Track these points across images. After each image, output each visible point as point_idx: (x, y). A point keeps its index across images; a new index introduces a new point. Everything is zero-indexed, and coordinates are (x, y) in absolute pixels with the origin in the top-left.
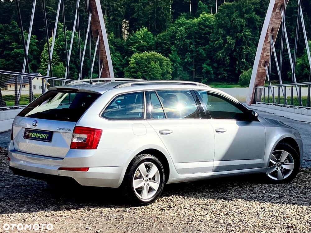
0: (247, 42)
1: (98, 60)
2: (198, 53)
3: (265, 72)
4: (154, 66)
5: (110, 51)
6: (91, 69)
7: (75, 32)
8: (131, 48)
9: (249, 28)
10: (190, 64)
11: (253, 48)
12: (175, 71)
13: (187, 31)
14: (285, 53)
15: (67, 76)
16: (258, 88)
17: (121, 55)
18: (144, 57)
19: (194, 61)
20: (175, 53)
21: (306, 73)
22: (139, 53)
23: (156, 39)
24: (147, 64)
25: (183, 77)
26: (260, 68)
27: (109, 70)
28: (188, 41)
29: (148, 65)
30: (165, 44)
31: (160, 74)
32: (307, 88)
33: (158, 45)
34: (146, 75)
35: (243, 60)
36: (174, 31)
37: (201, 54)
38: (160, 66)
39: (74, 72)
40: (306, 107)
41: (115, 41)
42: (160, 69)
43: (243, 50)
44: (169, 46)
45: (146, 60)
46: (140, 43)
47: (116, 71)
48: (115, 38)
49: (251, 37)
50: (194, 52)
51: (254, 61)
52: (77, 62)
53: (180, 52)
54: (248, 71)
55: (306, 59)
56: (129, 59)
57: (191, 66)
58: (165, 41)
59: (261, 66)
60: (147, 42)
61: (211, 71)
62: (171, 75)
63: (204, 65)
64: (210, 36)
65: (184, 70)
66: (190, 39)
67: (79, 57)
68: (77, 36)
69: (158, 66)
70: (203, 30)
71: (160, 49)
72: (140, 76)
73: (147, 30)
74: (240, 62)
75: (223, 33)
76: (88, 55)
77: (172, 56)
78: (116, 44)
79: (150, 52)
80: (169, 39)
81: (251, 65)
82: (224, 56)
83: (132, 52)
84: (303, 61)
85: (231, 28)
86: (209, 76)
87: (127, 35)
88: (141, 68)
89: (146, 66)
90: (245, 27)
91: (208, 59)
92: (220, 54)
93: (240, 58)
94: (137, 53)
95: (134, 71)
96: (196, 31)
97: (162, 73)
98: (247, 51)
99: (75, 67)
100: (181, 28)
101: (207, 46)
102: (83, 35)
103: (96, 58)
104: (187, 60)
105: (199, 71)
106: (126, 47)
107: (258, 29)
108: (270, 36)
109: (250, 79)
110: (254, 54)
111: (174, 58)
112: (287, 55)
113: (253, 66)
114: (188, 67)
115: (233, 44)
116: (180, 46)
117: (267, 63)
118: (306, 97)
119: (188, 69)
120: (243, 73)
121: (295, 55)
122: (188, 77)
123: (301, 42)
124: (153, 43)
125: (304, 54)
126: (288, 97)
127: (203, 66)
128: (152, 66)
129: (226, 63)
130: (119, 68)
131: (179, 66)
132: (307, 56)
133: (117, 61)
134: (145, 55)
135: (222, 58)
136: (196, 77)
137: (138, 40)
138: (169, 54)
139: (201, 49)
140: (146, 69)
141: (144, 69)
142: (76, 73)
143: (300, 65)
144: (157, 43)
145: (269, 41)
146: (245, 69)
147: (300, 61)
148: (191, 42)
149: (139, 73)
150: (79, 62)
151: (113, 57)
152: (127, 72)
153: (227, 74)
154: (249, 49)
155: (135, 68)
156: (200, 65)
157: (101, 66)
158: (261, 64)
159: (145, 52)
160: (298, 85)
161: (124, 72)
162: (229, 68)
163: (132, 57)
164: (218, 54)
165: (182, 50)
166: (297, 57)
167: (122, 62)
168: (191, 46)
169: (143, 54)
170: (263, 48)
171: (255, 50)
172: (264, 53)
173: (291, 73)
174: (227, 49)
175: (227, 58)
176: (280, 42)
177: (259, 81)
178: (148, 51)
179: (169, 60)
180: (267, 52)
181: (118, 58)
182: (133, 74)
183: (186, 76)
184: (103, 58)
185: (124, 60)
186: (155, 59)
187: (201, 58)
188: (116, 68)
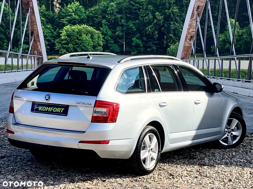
0: (174, 18)
1: (29, 32)
2: (128, 27)
3: (190, 46)
4: (86, 39)
5: (41, 23)
6: (21, 40)
7: (5, 3)
8: (62, 20)
9: (177, 5)
10: (121, 38)
11: (180, 24)
12: (106, 44)
13: (118, 6)
14: (209, 29)
16: (184, 60)
17: (52, 27)
18: (76, 30)
19: (124, 35)
20: (106, 26)
21: (228, 47)
23: (87, 13)
24: (78, 36)
27: (40, 41)
28: (119, 16)
29: (80, 37)
30: (97, 17)
31: (91, 46)
33: (89, 19)
34: (78, 47)
35: (171, 35)
36: (106, 5)
37: (131, 28)
38: (91, 38)
39: (4, 43)
40: (227, 78)
41: (47, 14)
42: (92, 42)
43: (171, 25)
44: (101, 20)
45: (77, 32)
46: (71, 16)
47: (47, 43)
48: (47, 10)
49: (179, 14)
50: (125, 26)
51: (181, 36)
52: (7, 33)
53: (111, 26)
54: (175, 45)
55: (228, 35)
56: (61, 31)
57: (122, 40)
58: (96, 15)
59: (187, 40)
60: (79, 16)
61: (141, 45)
62: (102, 47)
63: (134, 39)
64: (140, 12)
65: (115, 43)
66: (120, 14)
67: (9, 29)
68: (7, 8)
69: (89, 39)
70: (133, 6)
71: (92, 23)
72: (71, 47)
73: (79, 4)
74: (167, 36)
75: (153, 10)
76: (18, 26)
77: (103, 30)
78: (47, 16)
79: (81, 26)
80: (100, 13)
81: (178, 40)
82: (153, 31)
83: (64, 25)
84: (225, 36)
85: (160, 5)
86: (139, 48)
87: (59, 8)
88: (73, 40)
89: (77, 38)
90: (173, 5)
91: (138, 33)
92: (150, 29)
93: (167, 33)
95: (66, 43)
96: (127, 6)
97: (93, 46)
99: (4, 38)
100: (112, 4)
101: (137, 21)
102: (13, 7)
103: (27, 29)
104: (118, 33)
105: (129, 44)
106: (57, 19)
107: (185, 6)
108: (195, 14)
109: (177, 52)
110: (181, 30)
111: (105, 32)
112: (211, 31)
113: (180, 41)
114: (119, 40)
115: (161, 20)
116: (111, 21)
117: (193, 38)
118: (227, 69)
119: (118, 42)
120: (171, 47)
121: (218, 32)
122: (119, 49)
123: (223, 19)
124: (85, 17)
125: (226, 30)
126: (211, 69)
127: (132, 40)
128: (84, 39)
129: (154, 37)
130: (50, 40)
131: (110, 39)
132: (229, 32)
133: (49, 33)
134: (77, 28)
135: (151, 32)
136: (126, 50)
137: (69, 13)
138: (100, 27)
139: (131, 24)
140: (77, 41)
141: (75, 41)
142: (6, 44)
143: (222, 40)
144: (88, 17)
145: (195, 18)
146: (172, 43)
147: (223, 36)
148: (122, 16)
149: (70, 45)
150: (9, 33)
151: (45, 29)
152: (58, 44)
153: (155, 47)
154: (176, 25)
155: (66, 40)
156: (130, 38)
157: (31, 37)
158: (187, 39)
159: (77, 25)
160: (220, 58)
161: (55, 43)
162: (157, 42)
163: (63, 29)
164: (147, 29)
165: (113, 24)
166: (219, 33)
167: (54, 34)
168: (122, 20)
169: (75, 27)
170: (189, 25)
171: (182, 26)
172: (190, 29)
173: (214, 48)
174: (156, 24)
175: (156, 33)
176: (205, 19)
177: (185, 54)
178: (80, 24)
179: (100, 33)
180: (192, 28)
181: (50, 30)
182: (64, 46)
183: (116, 48)
184: (34, 29)
185: (56, 32)
186: (87, 32)
187: (131, 32)
188: (48, 39)
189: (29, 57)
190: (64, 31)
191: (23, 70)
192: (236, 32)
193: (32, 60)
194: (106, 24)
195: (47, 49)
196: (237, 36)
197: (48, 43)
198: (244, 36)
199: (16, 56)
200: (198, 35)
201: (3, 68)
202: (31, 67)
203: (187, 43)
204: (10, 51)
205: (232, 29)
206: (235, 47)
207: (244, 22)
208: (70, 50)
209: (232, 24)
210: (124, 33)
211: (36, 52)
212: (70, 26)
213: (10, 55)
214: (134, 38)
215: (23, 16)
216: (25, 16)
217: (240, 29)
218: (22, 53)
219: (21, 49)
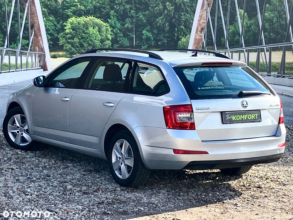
0: (185, 9)
1: (28, 25)
2: (138, 18)
3: (201, 39)
4: (92, 32)
5: (43, 14)
6: (20, 34)
8: (66, 12)
10: (131, 30)
11: (191, 15)
12: (115, 37)
14: (219, 20)
17: (55, 19)
18: (82, 22)
19: (134, 27)
20: (114, 18)
21: (237, 39)
22: (76, 18)
23: (94, 3)
24: (84, 29)
25: (123, 44)
26: (197, 35)
27: (42, 36)
28: (128, 6)
29: (86, 31)
30: (104, 8)
31: (99, 40)
32: (238, 54)
33: (96, 9)
34: (84, 42)
35: (182, 26)
37: (141, 20)
38: (98, 31)
41: (49, 4)
42: (99, 35)
43: (182, 17)
44: (108, 11)
45: (84, 25)
46: (76, 7)
47: (50, 37)
49: (189, 4)
50: (134, 17)
51: (192, 28)
52: (3, 26)
53: (119, 18)
54: (186, 37)
55: (237, 26)
56: (65, 24)
57: (131, 32)
59: (199, 33)
60: (84, 6)
61: (151, 38)
62: (110, 41)
63: (144, 32)
64: (150, 1)
65: (124, 36)
66: (130, 4)
67: (5, 21)
71: (99, 14)
72: (77, 42)
74: (178, 28)
76: (16, 18)
77: (111, 21)
78: (49, 6)
79: (88, 17)
80: (108, 3)
81: (189, 32)
82: (164, 23)
83: (68, 17)
84: (235, 28)
86: (150, 42)
88: (78, 33)
89: (84, 32)
91: (149, 25)
92: (160, 20)
93: (178, 25)
95: (71, 37)
97: (101, 40)
98: (185, 17)
101: (147, 12)
103: (26, 22)
104: (127, 26)
105: (139, 37)
106: (61, 10)
108: (205, 4)
110: (191, 21)
111: (113, 24)
113: (191, 33)
114: (128, 33)
115: (172, 10)
116: (120, 12)
117: (203, 30)
119: (128, 35)
120: (182, 40)
121: (228, 23)
122: (129, 43)
123: (233, 10)
124: (91, 7)
125: (235, 21)
127: (143, 32)
128: (90, 32)
129: (165, 29)
130: (53, 33)
131: (119, 32)
132: (238, 23)
133: (51, 25)
134: (83, 20)
135: (162, 24)
136: (137, 44)
137: (74, 3)
138: (108, 19)
139: (141, 15)
140: (83, 34)
141: (81, 35)
142: (1, 39)
143: (232, 31)
144: (95, 7)
145: (205, 8)
146: (183, 35)
147: (232, 28)
148: (131, 7)
149: (76, 39)
150: (5, 26)
151: (46, 22)
152: (62, 38)
153: (166, 40)
154: (187, 16)
155: (71, 34)
156: (140, 31)
157: (32, 31)
158: (198, 31)
159: (82, 17)
160: (230, 51)
161: (59, 38)
162: (168, 35)
163: (68, 21)
164: (158, 21)
165: (121, 16)
166: (229, 24)
167: (57, 27)
168: (132, 11)
169: (81, 19)
170: (200, 16)
171: (193, 17)
172: (201, 20)
173: (224, 40)
174: (167, 15)
175: (167, 24)
176: (215, 10)
177: (196, 47)
178: (86, 16)
179: (109, 25)
180: (203, 19)
181: (52, 23)
182: (69, 41)
183: (126, 42)
184: (34, 22)
185: (59, 25)
186: (93, 24)
187: (141, 24)
188: (50, 33)
189: (30, 53)
190: (68, 23)
191: (22, 70)
192: (244, 23)
193: (33, 58)
194: (115, 15)
195: (50, 44)
196: (245, 27)
197: (51, 38)
198: (253, 27)
199: (14, 53)
200: (208, 26)
202: (32, 65)
204: (7, 47)
205: (241, 20)
206: (244, 39)
207: (252, 13)
208: (76, 46)
209: (241, 15)
210: (134, 25)
211: (37, 48)
212: (75, 18)
213: (7, 52)
214: (144, 30)
215: (22, 6)
217: (249, 20)
218: (21, 49)
219: (20, 45)
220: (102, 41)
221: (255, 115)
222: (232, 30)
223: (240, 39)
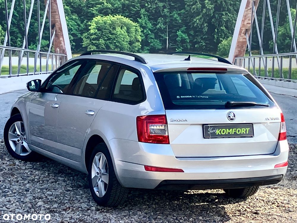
0: (227, 8)
1: (49, 24)
2: (172, 18)
3: (245, 42)
4: (120, 33)
5: (65, 13)
6: (39, 34)
8: (91, 10)
10: (163, 31)
11: (233, 15)
12: (145, 39)
14: (267, 21)
15: (8, 42)
16: (238, 59)
17: (79, 18)
18: (108, 22)
19: (167, 28)
20: (145, 17)
21: (288, 43)
22: (102, 17)
23: (122, 1)
24: (111, 29)
25: (155, 46)
26: (240, 37)
27: (64, 36)
28: (161, 4)
29: (113, 31)
30: (134, 6)
31: (127, 41)
32: (289, 59)
33: (124, 7)
34: (111, 43)
35: (223, 27)
37: (176, 20)
38: (127, 32)
39: (17, 38)
40: (287, 80)
42: (128, 37)
43: (223, 16)
44: (138, 9)
45: (110, 25)
46: (103, 5)
47: (72, 38)
50: (168, 17)
51: (234, 29)
52: (21, 25)
53: (151, 17)
54: (227, 40)
55: (288, 28)
56: (89, 23)
57: (164, 34)
58: (133, 3)
59: (242, 35)
60: (112, 4)
61: (187, 40)
62: (140, 43)
63: (179, 33)
65: (156, 38)
66: (163, 2)
67: (23, 20)
69: (125, 33)
71: (128, 13)
72: (103, 44)
74: (219, 29)
76: (36, 17)
77: (142, 21)
78: (72, 4)
79: (115, 16)
80: (138, 1)
81: (231, 34)
82: (202, 23)
83: (93, 16)
84: (285, 30)
86: (185, 44)
88: (104, 34)
89: (110, 32)
91: (184, 26)
92: (198, 21)
93: (219, 25)
94: (99, 16)
95: (96, 38)
97: (130, 41)
98: (227, 17)
99: (18, 32)
101: (183, 11)
103: (46, 21)
104: (160, 26)
105: (173, 39)
106: (85, 8)
108: (251, 2)
110: (234, 22)
111: (144, 24)
112: (269, 23)
113: (233, 35)
114: (160, 34)
115: (211, 9)
116: (152, 10)
117: (248, 31)
118: (287, 69)
119: (160, 36)
120: (223, 43)
121: (277, 24)
122: (161, 45)
123: (283, 9)
124: (119, 5)
125: (286, 22)
126: (269, 69)
127: (177, 34)
128: (118, 33)
129: (203, 30)
130: (76, 34)
131: (150, 33)
132: (289, 24)
133: (74, 25)
134: (109, 20)
135: (199, 25)
136: (170, 46)
137: (100, 1)
138: (138, 19)
139: (176, 14)
140: (110, 35)
141: (107, 36)
142: (19, 39)
143: (282, 34)
144: (123, 5)
145: (251, 7)
146: (224, 37)
147: (282, 30)
148: (164, 5)
149: (101, 41)
150: (23, 25)
151: (69, 21)
152: (86, 39)
153: (204, 43)
154: (229, 16)
155: (96, 34)
156: (174, 32)
157: (53, 31)
158: (241, 33)
159: (109, 16)
160: (279, 56)
161: (83, 39)
162: (206, 36)
164: (195, 21)
165: (153, 15)
166: (279, 26)
167: (80, 27)
168: (165, 10)
169: (107, 18)
170: (244, 15)
171: (236, 17)
172: (245, 20)
173: (272, 43)
174: (205, 15)
175: (205, 25)
176: (262, 9)
177: (239, 51)
178: (113, 15)
179: (138, 26)
180: (248, 20)
181: (75, 22)
182: (94, 42)
183: (158, 44)
184: (55, 21)
185: (83, 25)
186: (121, 24)
187: (176, 24)
188: (73, 33)
189: (50, 55)
190: (93, 22)
191: (41, 73)
193: (54, 60)
194: (146, 15)
195: (72, 46)
197: (74, 39)
199: (33, 55)
200: (254, 27)
201: (17, 70)
202: (52, 68)
203: (241, 37)
204: (25, 48)
205: (293, 21)
208: (102, 47)
209: (293, 15)
210: (167, 26)
211: (59, 50)
213: (25, 53)
214: (179, 32)
215: (42, 4)
216: (44, 4)
218: (40, 50)
219: (39, 46)
220: (131, 43)
221: (246, 129)
222: (282, 32)
223: (292, 42)
